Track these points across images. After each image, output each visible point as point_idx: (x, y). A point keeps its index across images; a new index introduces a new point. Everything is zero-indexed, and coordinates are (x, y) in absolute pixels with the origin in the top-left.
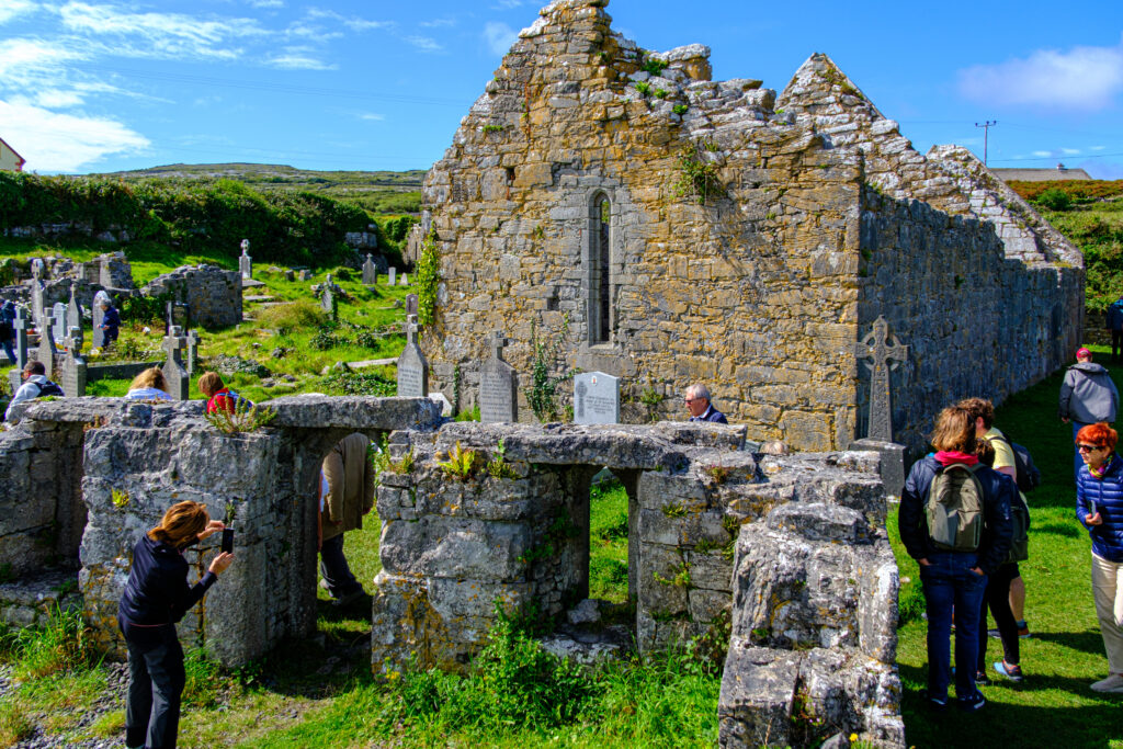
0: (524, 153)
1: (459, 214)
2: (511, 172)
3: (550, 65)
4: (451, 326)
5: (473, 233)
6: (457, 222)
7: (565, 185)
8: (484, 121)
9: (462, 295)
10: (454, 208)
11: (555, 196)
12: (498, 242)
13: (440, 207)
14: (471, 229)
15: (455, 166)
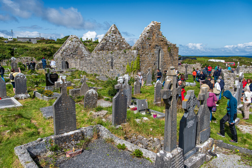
0: (152, 43)
1: (143, 51)
2: (150, 45)
3: (155, 31)
4: (141, 69)
5: (145, 54)
6: (142, 52)
7: (157, 48)
8: (147, 37)
9: (143, 64)
10: (142, 50)
11: (155, 49)
12: (148, 56)
13: (140, 50)
14: (144, 54)
15: (142, 43)
